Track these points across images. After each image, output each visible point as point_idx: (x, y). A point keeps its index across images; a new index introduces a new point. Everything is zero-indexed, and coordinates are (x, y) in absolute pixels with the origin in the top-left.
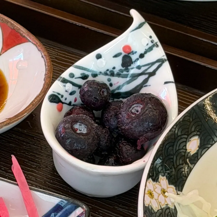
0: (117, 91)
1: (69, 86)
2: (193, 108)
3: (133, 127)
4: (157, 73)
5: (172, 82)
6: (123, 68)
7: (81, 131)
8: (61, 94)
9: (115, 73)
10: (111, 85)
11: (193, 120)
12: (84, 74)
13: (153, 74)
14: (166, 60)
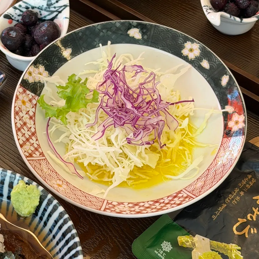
0: (44, 18)
1: (18, 12)
2: (71, 33)
3: (38, 38)
4: (63, 12)
5: (68, 18)
6: (47, 7)
7: (13, 35)
8: (13, 15)
9: (43, 9)
10: (41, 14)
11: (70, 39)
12: (27, 6)
13: (60, 12)
14: (68, 6)
